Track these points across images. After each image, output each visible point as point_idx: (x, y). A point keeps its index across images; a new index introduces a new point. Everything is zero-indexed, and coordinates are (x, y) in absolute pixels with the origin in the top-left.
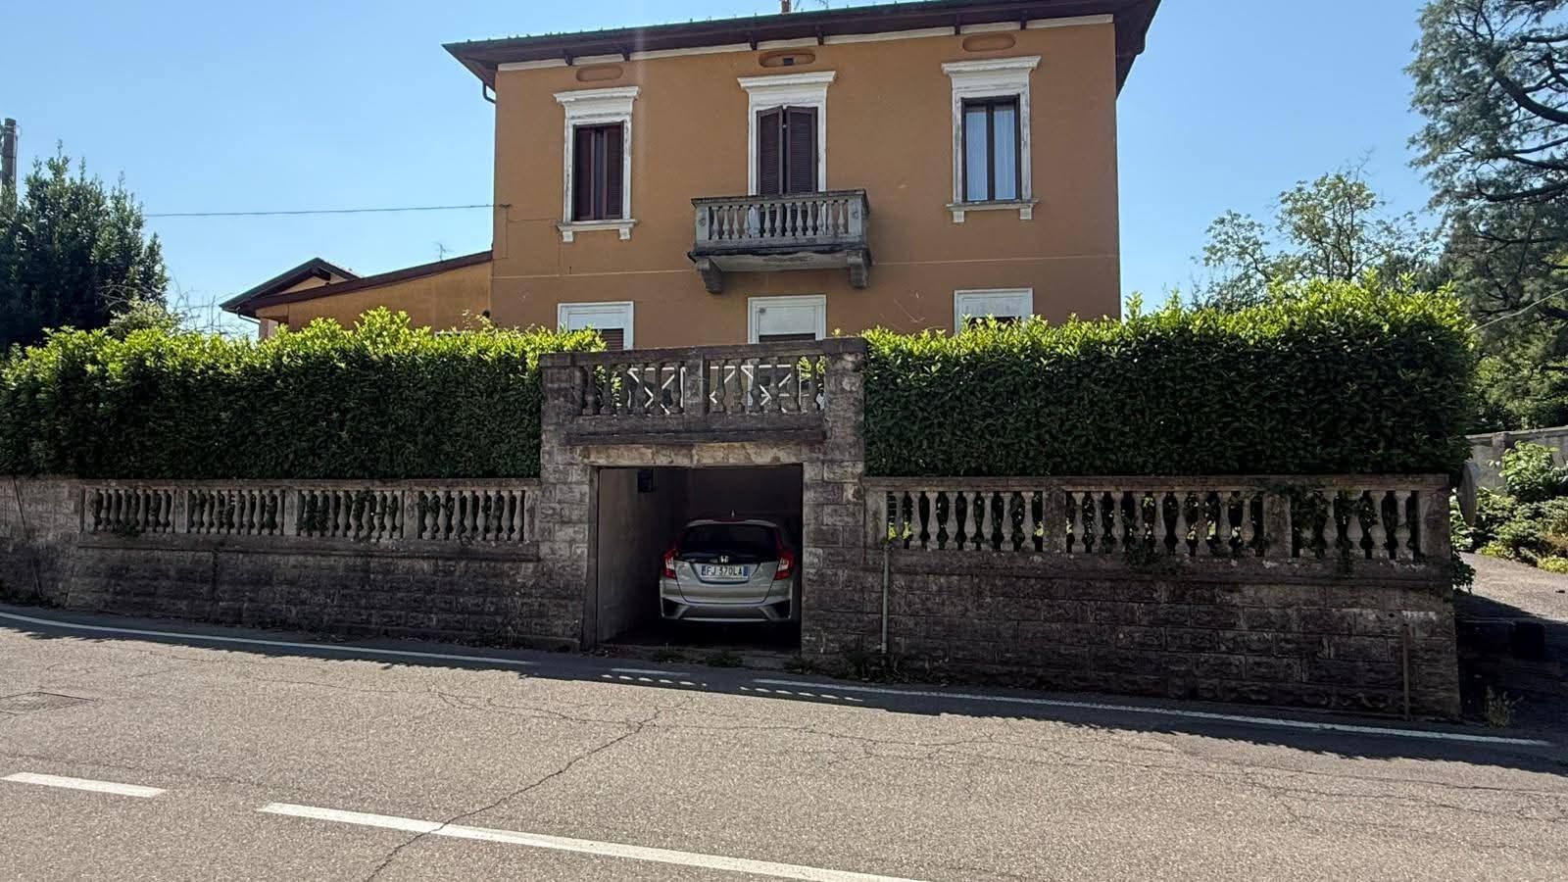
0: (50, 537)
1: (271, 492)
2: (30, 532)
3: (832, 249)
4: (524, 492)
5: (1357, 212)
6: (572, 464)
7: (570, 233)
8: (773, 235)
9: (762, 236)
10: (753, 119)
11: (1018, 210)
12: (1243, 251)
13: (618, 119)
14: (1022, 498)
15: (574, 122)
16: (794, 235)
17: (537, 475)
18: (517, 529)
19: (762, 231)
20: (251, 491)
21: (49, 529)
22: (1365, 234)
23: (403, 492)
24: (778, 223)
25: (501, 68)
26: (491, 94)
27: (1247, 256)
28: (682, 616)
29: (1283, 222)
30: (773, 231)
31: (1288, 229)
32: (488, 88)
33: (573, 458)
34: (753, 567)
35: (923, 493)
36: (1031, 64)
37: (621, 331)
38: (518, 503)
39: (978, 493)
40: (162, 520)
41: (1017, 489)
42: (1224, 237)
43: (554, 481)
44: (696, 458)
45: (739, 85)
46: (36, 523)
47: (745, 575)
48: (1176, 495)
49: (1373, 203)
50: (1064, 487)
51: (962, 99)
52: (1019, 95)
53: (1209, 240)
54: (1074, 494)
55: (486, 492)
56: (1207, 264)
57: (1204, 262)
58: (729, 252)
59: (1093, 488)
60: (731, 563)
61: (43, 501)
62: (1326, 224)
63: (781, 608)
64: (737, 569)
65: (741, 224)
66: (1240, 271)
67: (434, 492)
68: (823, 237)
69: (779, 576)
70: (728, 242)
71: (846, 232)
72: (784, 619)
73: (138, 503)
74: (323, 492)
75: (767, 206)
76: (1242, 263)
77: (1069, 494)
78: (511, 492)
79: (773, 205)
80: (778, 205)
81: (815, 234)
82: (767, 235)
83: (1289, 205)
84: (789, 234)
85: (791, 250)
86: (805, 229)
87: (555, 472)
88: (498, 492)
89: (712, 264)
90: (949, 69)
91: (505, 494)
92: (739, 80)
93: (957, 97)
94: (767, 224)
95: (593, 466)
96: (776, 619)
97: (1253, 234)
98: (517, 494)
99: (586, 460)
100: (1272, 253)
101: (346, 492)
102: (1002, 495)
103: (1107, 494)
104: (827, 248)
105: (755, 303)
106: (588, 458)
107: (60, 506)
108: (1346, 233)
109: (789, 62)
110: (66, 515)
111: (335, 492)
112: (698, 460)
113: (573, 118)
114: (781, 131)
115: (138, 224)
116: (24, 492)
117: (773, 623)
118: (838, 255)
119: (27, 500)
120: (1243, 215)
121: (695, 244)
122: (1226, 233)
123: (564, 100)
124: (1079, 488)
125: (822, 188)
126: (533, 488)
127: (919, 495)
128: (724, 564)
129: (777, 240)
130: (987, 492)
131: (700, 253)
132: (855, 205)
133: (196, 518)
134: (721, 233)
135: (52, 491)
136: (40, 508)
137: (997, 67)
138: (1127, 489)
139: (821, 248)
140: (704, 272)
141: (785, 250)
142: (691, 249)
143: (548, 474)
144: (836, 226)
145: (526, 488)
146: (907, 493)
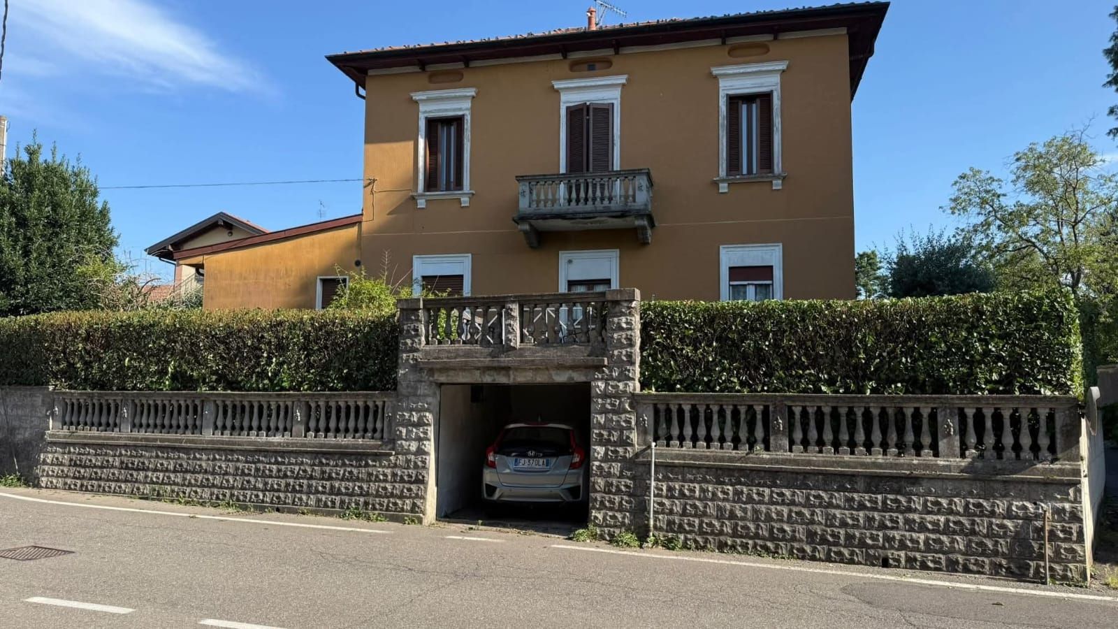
0: (27, 435)
1: (193, 401)
2: (12, 431)
3: (623, 214)
4: (384, 402)
5: (1081, 169)
6: (422, 381)
7: (423, 201)
8: (577, 204)
9: (569, 205)
10: (563, 112)
11: (771, 182)
12: (984, 202)
13: (460, 113)
14: (754, 410)
15: (426, 115)
16: (594, 204)
17: (395, 389)
18: (379, 430)
19: (570, 201)
20: (178, 401)
21: (26, 428)
22: (1090, 186)
23: (293, 402)
24: (582, 194)
25: (371, 73)
26: (362, 92)
27: (987, 206)
28: (500, 497)
29: (1018, 177)
30: (578, 201)
31: (1021, 183)
32: (360, 87)
33: (422, 377)
34: (553, 460)
35: (680, 405)
36: (780, 68)
37: (461, 277)
38: (380, 410)
39: (721, 406)
40: (111, 421)
41: (751, 403)
42: (966, 190)
43: (407, 394)
44: (512, 377)
45: (553, 86)
46: (16, 423)
47: (547, 465)
48: (871, 409)
49: (1095, 162)
50: (786, 403)
51: (727, 95)
52: (772, 91)
53: (953, 192)
54: (794, 408)
55: (356, 402)
56: (953, 213)
57: (950, 211)
58: (544, 217)
59: (808, 404)
60: (535, 457)
61: (23, 407)
62: (1055, 178)
63: (574, 491)
64: (541, 461)
65: (554, 195)
66: (982, 218)
67: (317, 402)
68: (617, 204)
69: (573, 466)
70: (543, 209)
71: (634, 201)
72: (577, 500)
73: (94, 409)
74: (232, 401)
75: (573, 181)
76: (983, 212)
77: (790, 407)
78: (375, 402)
79: (577, 180)
80: (582, 181)
81: (610, 203)
82: (573, 203)
83: (1022, 163)
84: (590, 202)
85: (591, 215)
86: (602, 199)
87: (408, 387)
88: (365, 402)
89: (531, 225)
90: (717, 72)
91: (370, 404)
92: (554, 83)
93: (722, 94)
94: (574, 195)
95: (436, 383)
96: (571, 499)
97: (992, 187)
98: (380, 404)
99: (431, 379)
100: (1009, 203)
101: (250, 402)
102: (739, 407)
103: (819, 408)
104: (619, 214)
105: (564, 256)
106: (433, 377)
107: (36, 411)
108: (1072, 186)
109: (591, 68)
110: (39, 417)
111: (241, 402)
112: (514, 379)
113: (425, 112)
114: (585, 121)
115: (95, 194)
116: (8, 400)
117: (568, 502)
118: (628, 219)
119: (10, 406)
120: (984, 171)
121: (519, 211)
122: (969, 187)
123: (417, 98)
124: (797, 404)
125: (617, 167)
126: (391, 399)
127: (677, 407)
128: (531, 457)
129: (581, 207)
130: (727, 405)
131: (522, 219)
132: (643, 181)
133: (137, 421)
134: (538, 202)
135: (29, 399)
136: (20, 412)
137: (754, 70)
138: (834, 405)
139: (614, 214)
140: (525, 232)
141: (587, 215)
142: (515, 215)
143: (402, 388)
144: (626, 197)
145: (385, 399)
146: (668, 405)
